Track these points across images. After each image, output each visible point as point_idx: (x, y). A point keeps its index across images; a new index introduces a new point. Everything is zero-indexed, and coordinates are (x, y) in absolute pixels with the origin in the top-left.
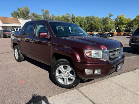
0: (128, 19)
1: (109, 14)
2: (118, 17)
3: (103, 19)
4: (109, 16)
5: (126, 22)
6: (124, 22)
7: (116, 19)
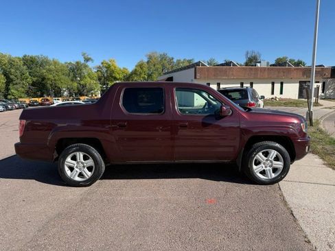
0: (122, 69)
1: (83, 55)
2: (102, 63)
3: (70, 66)
4: (82, 61)
5: (121, 76)
6: (118, 76)
7: (99, 67)
